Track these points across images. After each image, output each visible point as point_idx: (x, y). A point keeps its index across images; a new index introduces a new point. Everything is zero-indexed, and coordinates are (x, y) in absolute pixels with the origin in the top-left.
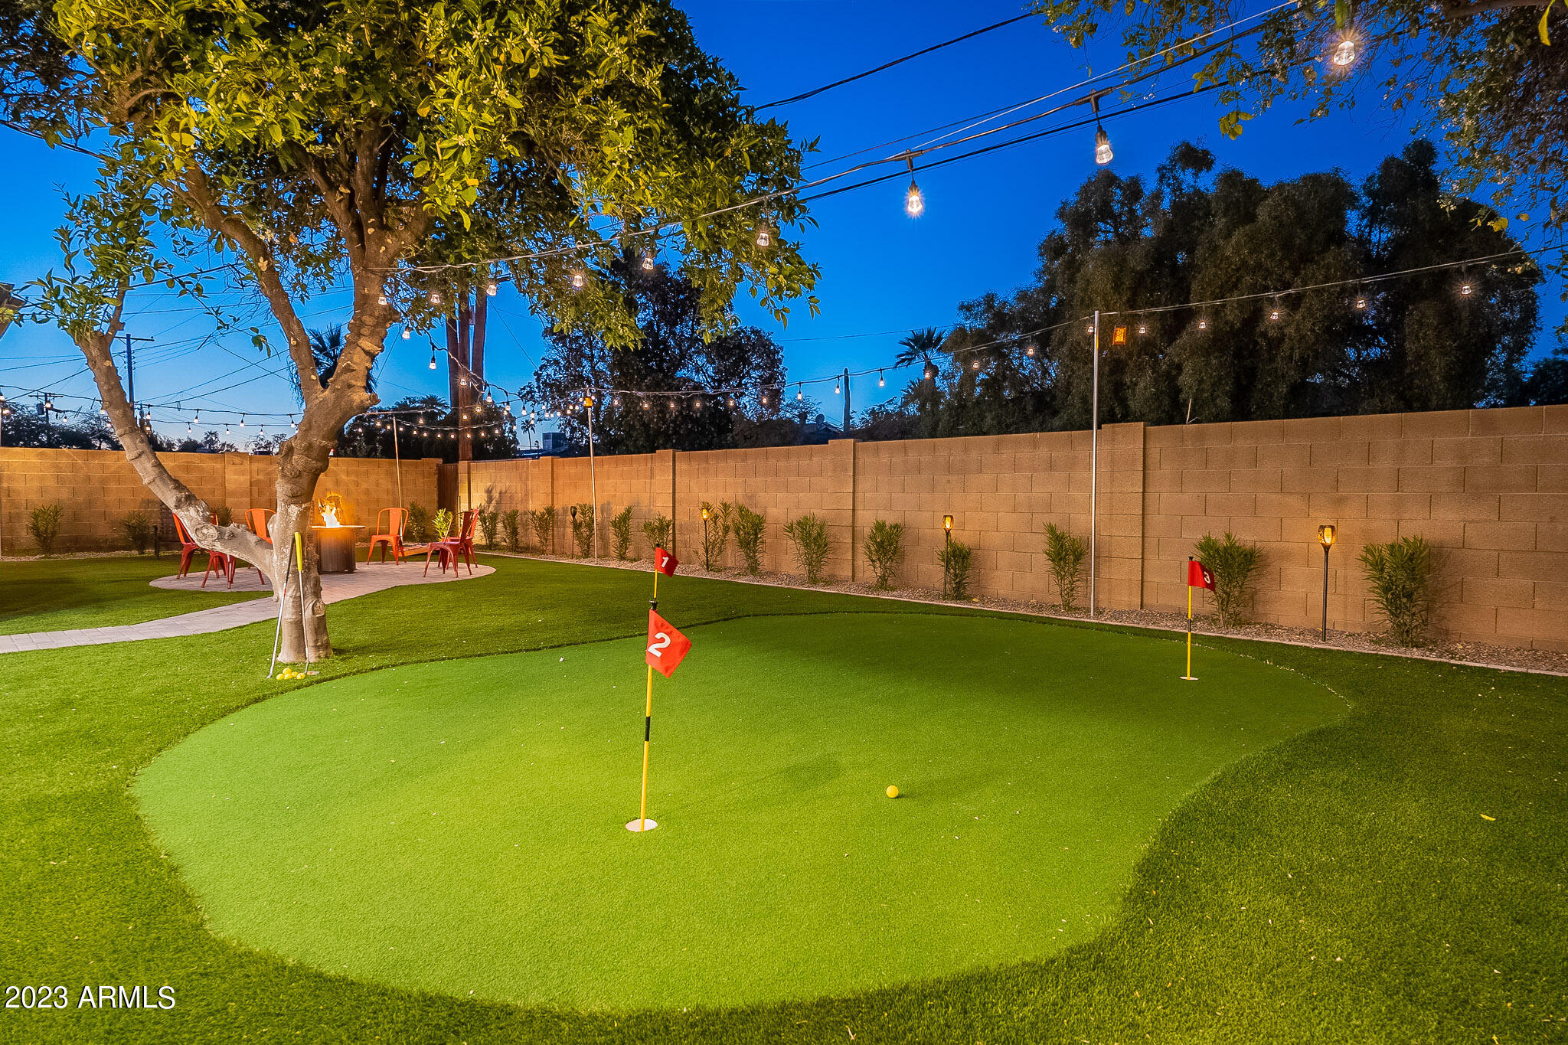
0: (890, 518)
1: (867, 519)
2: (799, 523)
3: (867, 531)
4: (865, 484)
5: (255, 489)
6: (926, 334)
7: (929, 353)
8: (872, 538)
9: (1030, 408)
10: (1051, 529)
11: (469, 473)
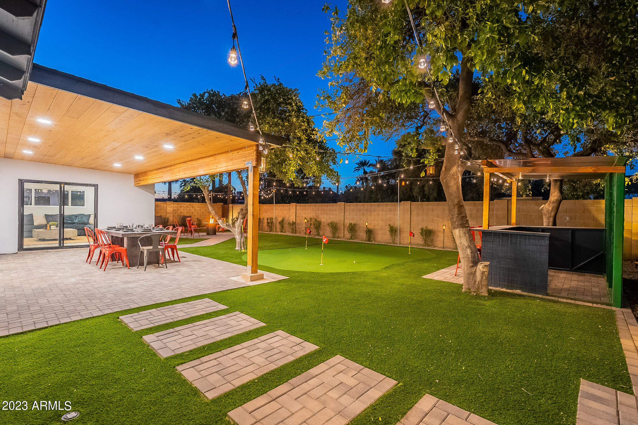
0: (353, 222)
1: (347, 222)
2: (330, 223)
3: (347, 225)
4: (347, 214)
5: (174, 212)
6: (364, 161)
7: (365, 167)
8: (349, 227)
9: (390, 193)
10: (390, 225)
11: (233, 208)
